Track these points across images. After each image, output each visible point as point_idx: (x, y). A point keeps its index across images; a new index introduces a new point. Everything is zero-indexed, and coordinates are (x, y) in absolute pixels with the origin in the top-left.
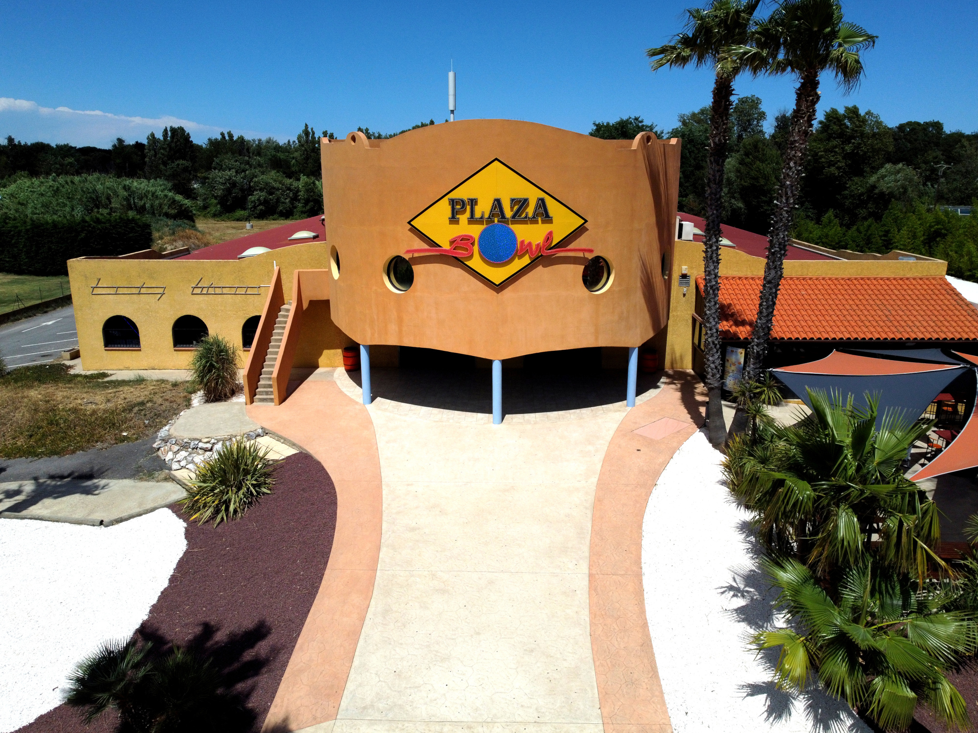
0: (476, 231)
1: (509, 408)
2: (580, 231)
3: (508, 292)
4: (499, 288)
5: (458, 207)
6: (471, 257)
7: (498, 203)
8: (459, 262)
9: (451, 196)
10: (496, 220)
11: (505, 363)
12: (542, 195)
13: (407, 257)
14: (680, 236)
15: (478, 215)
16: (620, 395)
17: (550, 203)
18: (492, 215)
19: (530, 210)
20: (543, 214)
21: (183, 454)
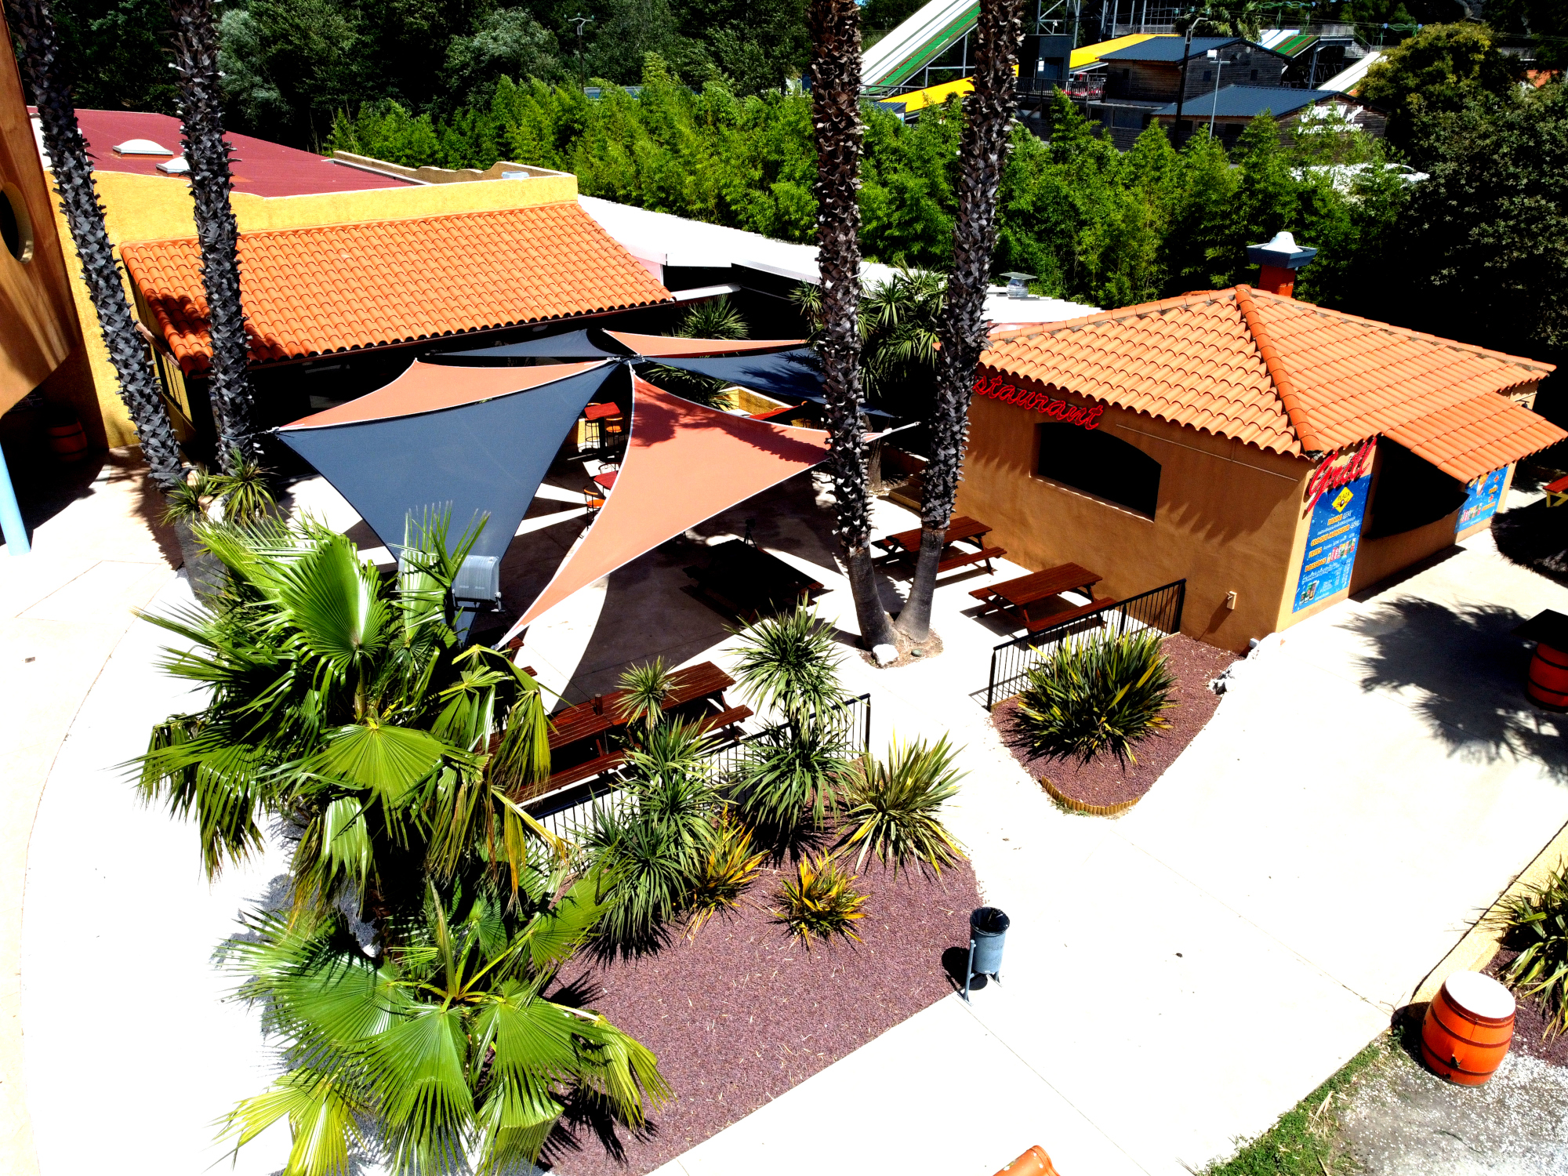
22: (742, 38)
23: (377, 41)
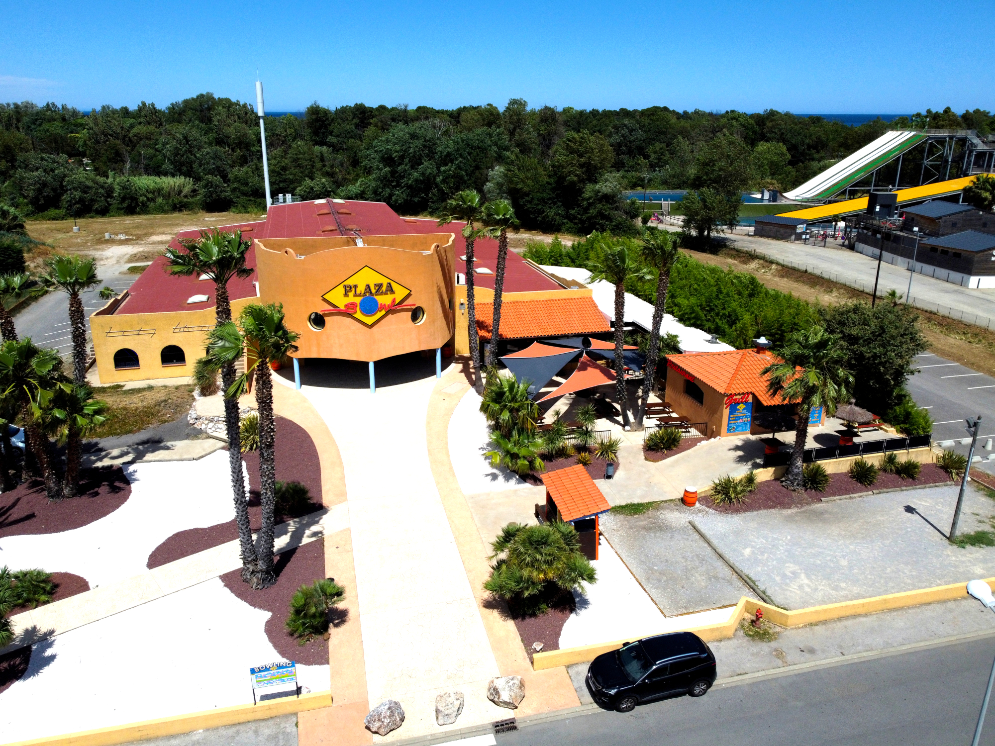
0: (358, 300)
1: (378, 385)
2: (409, 295)
3: (375, 328)
4: (371, 326)
5: (348, 289)
6: (356, 312)
7: (368, 286)
8: (350, 315)
9: (344, 283)
10: (368, 294)
11: (376, 363)
12: (389, 281)
13: (321, 313)
14: (458, 282)
15: (358, 292)
16: (433, 372)
17: (393, 285)
18: (365, 292)
19: (384, 289)
20: (390, 290)
21: (211, 425)
22: (718, 193)
23: (555, 182)
